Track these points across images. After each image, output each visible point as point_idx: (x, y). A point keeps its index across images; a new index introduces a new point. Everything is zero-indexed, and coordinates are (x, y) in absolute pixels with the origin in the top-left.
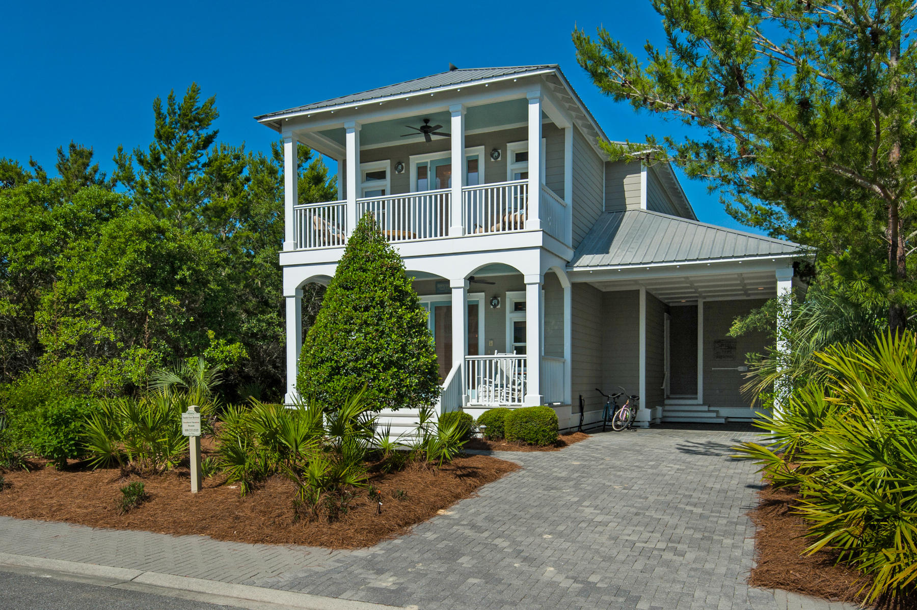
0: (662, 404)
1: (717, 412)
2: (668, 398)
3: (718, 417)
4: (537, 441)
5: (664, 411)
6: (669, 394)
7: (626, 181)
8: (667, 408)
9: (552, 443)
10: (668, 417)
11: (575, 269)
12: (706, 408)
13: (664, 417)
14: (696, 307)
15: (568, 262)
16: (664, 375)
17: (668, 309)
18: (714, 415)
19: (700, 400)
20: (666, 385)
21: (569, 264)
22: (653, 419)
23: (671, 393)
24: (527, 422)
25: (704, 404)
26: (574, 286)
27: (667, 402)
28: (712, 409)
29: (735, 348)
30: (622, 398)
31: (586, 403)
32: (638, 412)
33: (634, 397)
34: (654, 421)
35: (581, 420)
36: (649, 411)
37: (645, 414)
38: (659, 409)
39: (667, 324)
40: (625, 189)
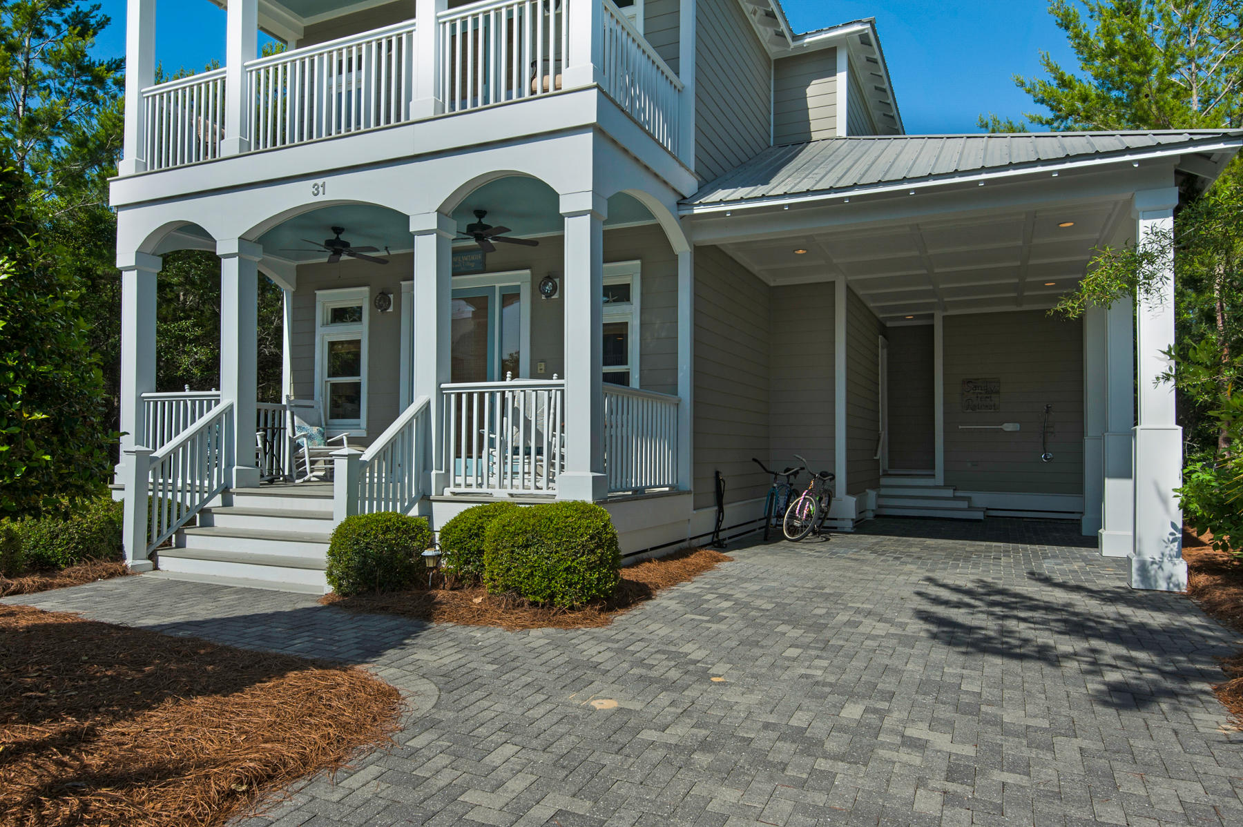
0: (876, 486)
1: (969, 499)
2: (886, 475)
3: (970, 508)
4: (552, 596)
5: (879, 496)
6: (886, 467)
7: (810, 91)
8: (883, 491)
9: (593, 601)
10: (887, 507)
11: (697, 211)
12: (949, 493)
13: (880, 507)
14: (932, 327)
15: (684, 198)
16: (879, 437)
17: (884, 330)
18: (964, 505)
19: (939, 479)
20: (882, 454)
21: (683, 201)
22: (861, 511)
23: (890, 468)
24: (526, 546)
25: (946, 486)
26: (700, 252)
27: (883, 481)
28: (959, 494)
29: (998, 392)
30: (802, 475)
31: (728, 486)
32: (833, 503)
33: (824, 474)
34: (862, 516)
35: (719, 521)
36: (852, 500)
37: (846, 506)
38: (872, 494)
39: (883, 354)
40: (809, 106)
